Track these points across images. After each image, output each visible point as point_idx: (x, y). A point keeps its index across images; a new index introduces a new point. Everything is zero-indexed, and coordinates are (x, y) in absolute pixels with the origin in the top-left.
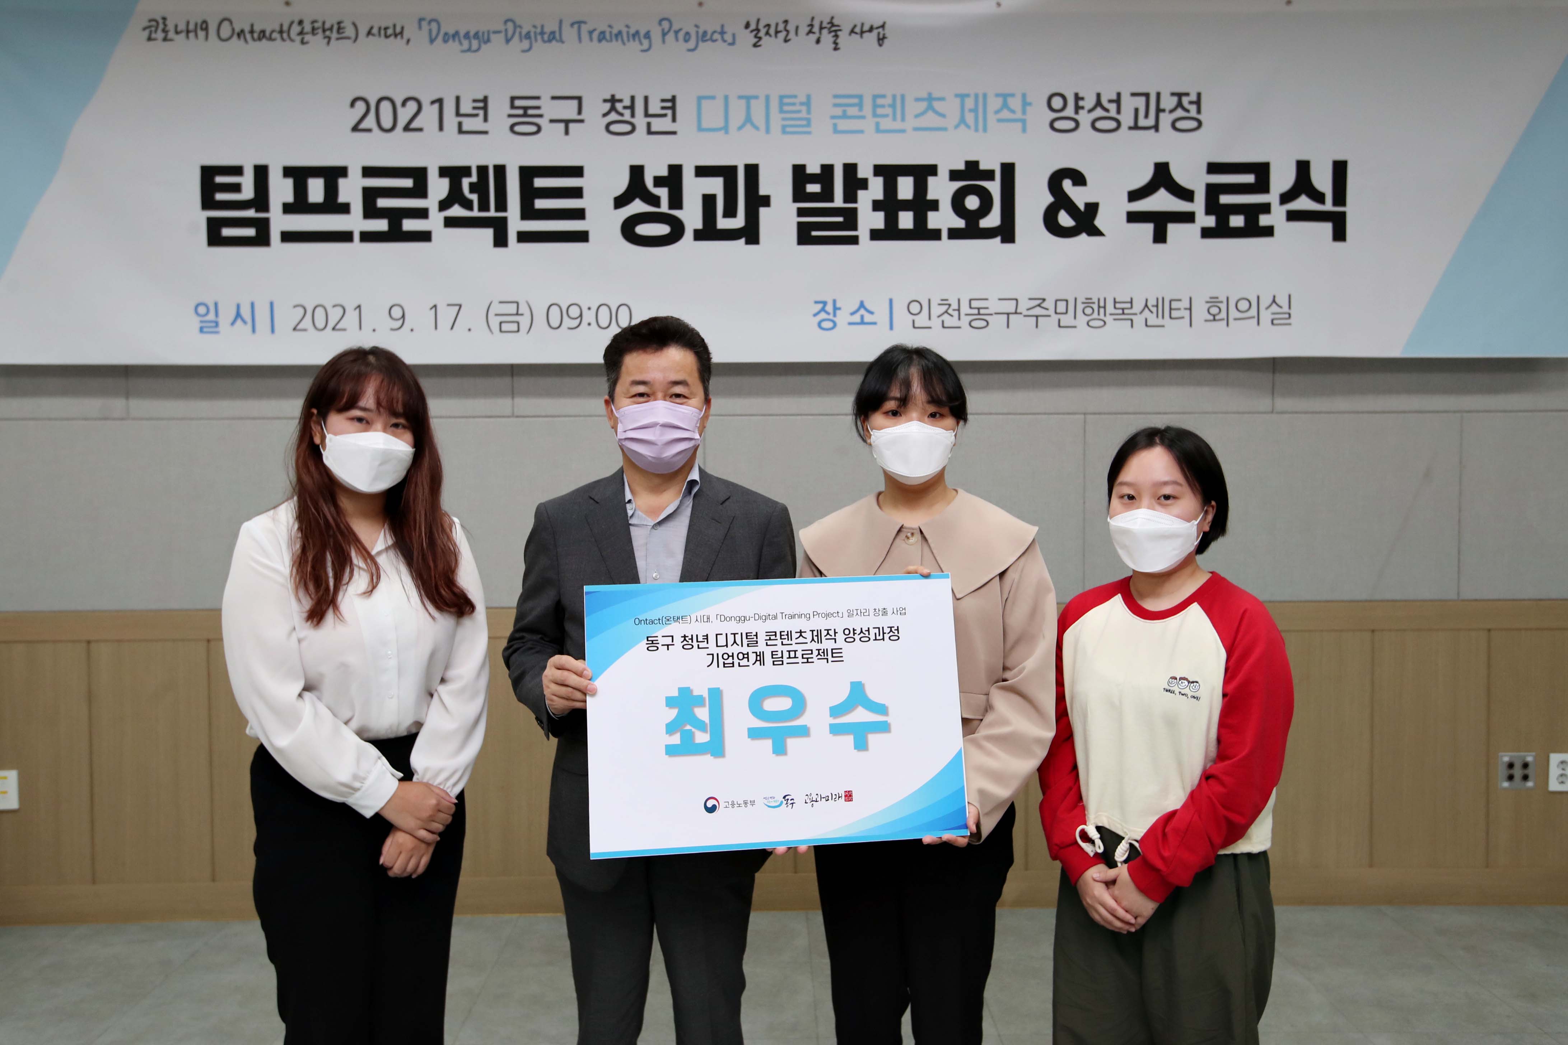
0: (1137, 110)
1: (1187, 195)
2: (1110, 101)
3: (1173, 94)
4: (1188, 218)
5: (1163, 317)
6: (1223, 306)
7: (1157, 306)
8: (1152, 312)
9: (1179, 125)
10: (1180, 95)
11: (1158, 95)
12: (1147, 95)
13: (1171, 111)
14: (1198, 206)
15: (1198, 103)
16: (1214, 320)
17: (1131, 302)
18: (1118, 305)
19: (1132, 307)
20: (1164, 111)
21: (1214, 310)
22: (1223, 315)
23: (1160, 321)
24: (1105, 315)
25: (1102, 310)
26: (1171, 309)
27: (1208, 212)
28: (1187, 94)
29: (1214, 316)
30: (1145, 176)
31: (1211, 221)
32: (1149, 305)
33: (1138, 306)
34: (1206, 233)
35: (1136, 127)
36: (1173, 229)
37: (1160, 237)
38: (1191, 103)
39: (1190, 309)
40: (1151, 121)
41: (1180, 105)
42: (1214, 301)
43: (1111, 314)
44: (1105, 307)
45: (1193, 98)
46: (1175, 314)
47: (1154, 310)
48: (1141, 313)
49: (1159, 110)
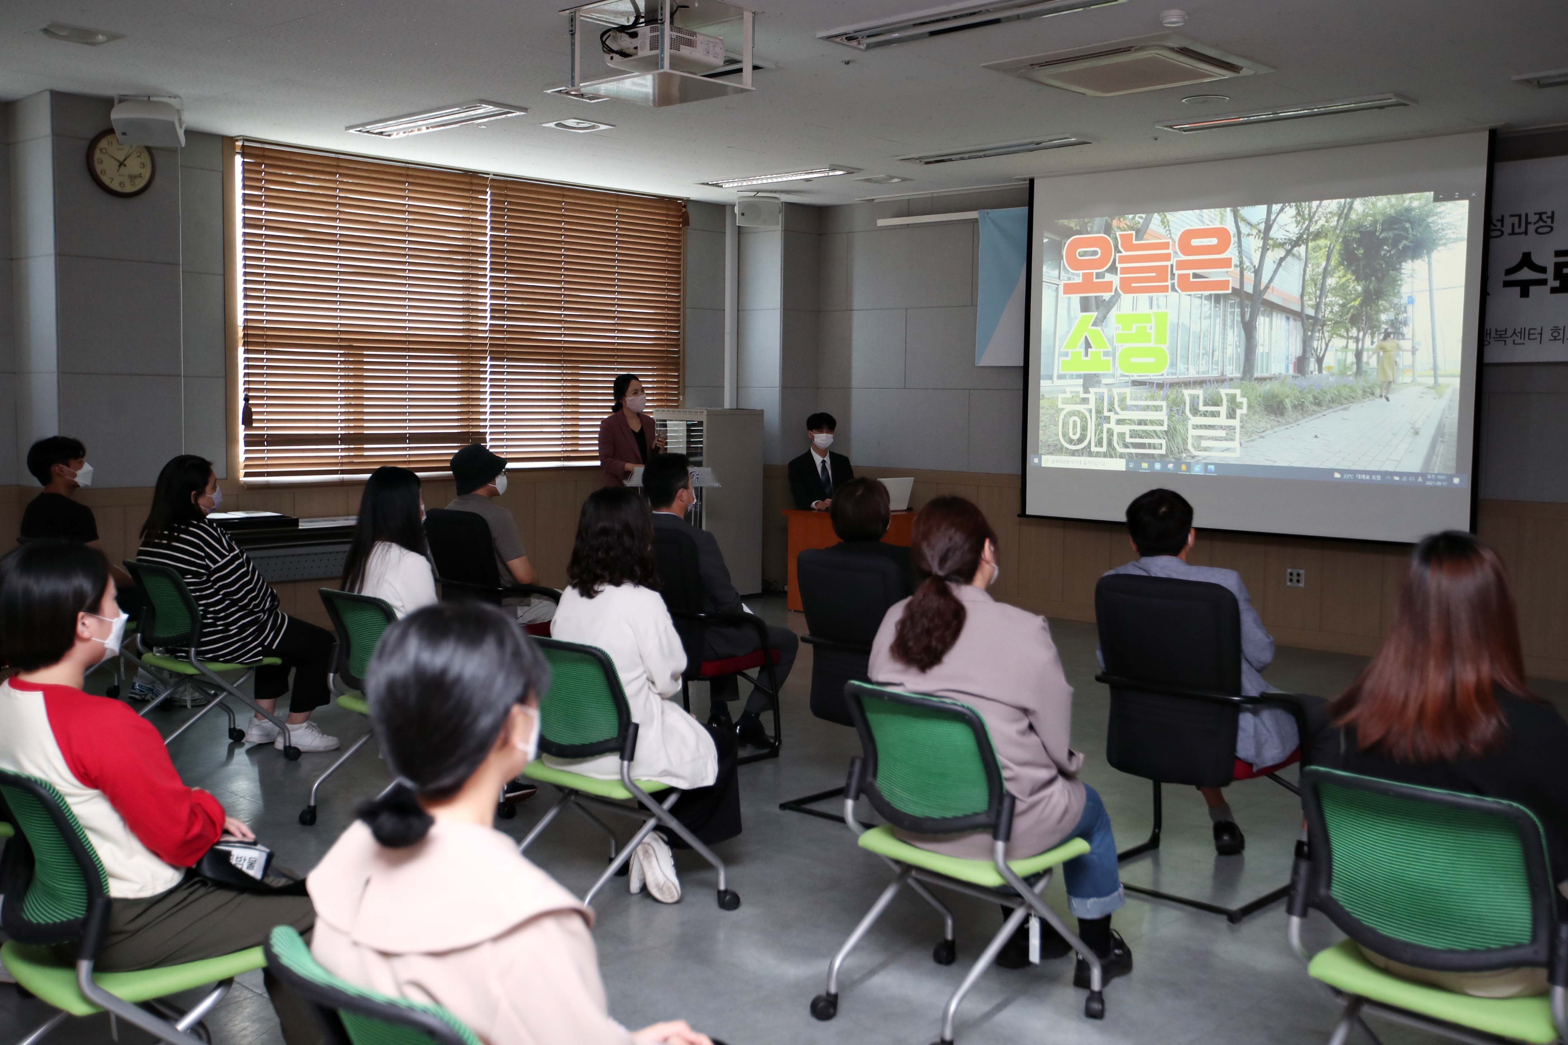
0: (1513, 225)
1: (1543, 270)
2: (1498, 220)
3: (1536, 214)
4: (1544, 282)
5: (1524, 339)
6: (1561, 332)
7: (1521, 333)
8: (1517, 336)
9: (1540, 230)
10: (1540, 214)
11: (1527, 215)
12: (1520, 216)
13: (1535, 223)
14: (1550, 275)
15: (1552, 217)
16: (1555, 339)
17: (1506, 331)
18: (1498, 333)
19: (1506, 334)
20: (1530, 223)
21: (1555, 334)
22: (1561, 337)
23: (1521, 341)
24: (1490, 338)
25: (1488, 336)
26: (1529, 334)
27: (1555, 278)
28: (1546, 213)
29: (1555, 337)
30: (1516, 260)
31: (1557, 284)
32: (1516, 332)
33: (1510, 333)
34: (1554, 290)
35: (1513, 233)
36: (1533, 289)
37: (1525, 294)
38: (1548, 217)
39: (1541, 334)
40: (1523, 229)
41: (1541, 219)
42: (1556, 329)
43: (1494, 338)
44: (1490, 334)
45: (1549, 214)
46: (1531, 337)
47: (1519, 335)
48: (1511, 337)
49: (1527, 223)
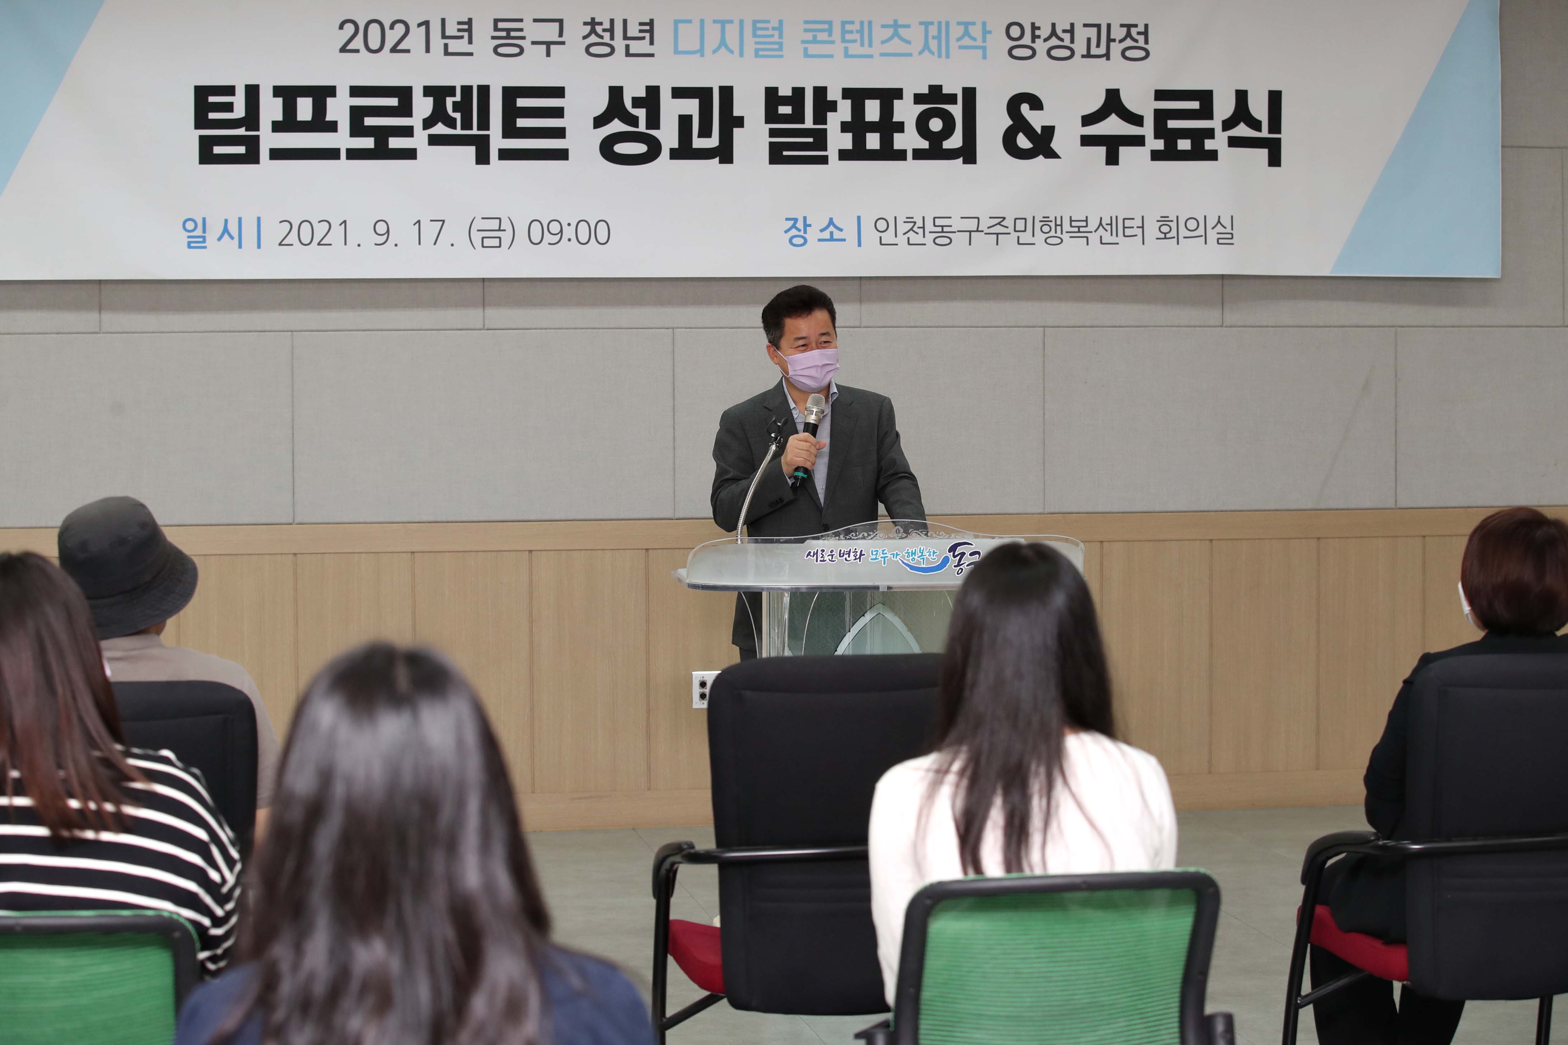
0: (1089, 40)
1: (1137, 120)
2: (1064, 31)
3: (1122, 26)
4: (1139, 141)
5: (1117, 236)
6: (1173, 225)
7: (1111, 224)
8: (1107, 231)
9: (1129, 54)
10: (1129, 27)
11: (1109, 26)
12: (1098, 26)
13: (1121, 41)
14: (1148, 130)
15: (1145, 33)
16: (1165, 238)
17: (1086, 221)
18: (1074, 224)
19: (1087, 226)
20: (1114, 40)
21: (1165, 229)
22: (1173, 233)
23: (1113, 239)
24: (1062, 234)
25: (1059, 228)
26: (1124, 228)
27: (1157, 136)
28: (1136, 26)
29: (1165, 234)
30: (1096, 103)
31: (1160, 145)
32: (1104, 223)
33: (1093, 224)
34: (1156, 156)
35: (1088, 55)
36: (1124, 151)
37: (1112, 159)
38: (1139, 33)
39: (1142, 227)
40: (1102, 50)
41: (1129, 35)
42: (1164, 220)
43: (1067, 232)
44: (1061, 225)
45: (1141, 29)
46: (1128, 232)
47: (1108, 228)
48: (1095, 231)
49: (1110, 40)
